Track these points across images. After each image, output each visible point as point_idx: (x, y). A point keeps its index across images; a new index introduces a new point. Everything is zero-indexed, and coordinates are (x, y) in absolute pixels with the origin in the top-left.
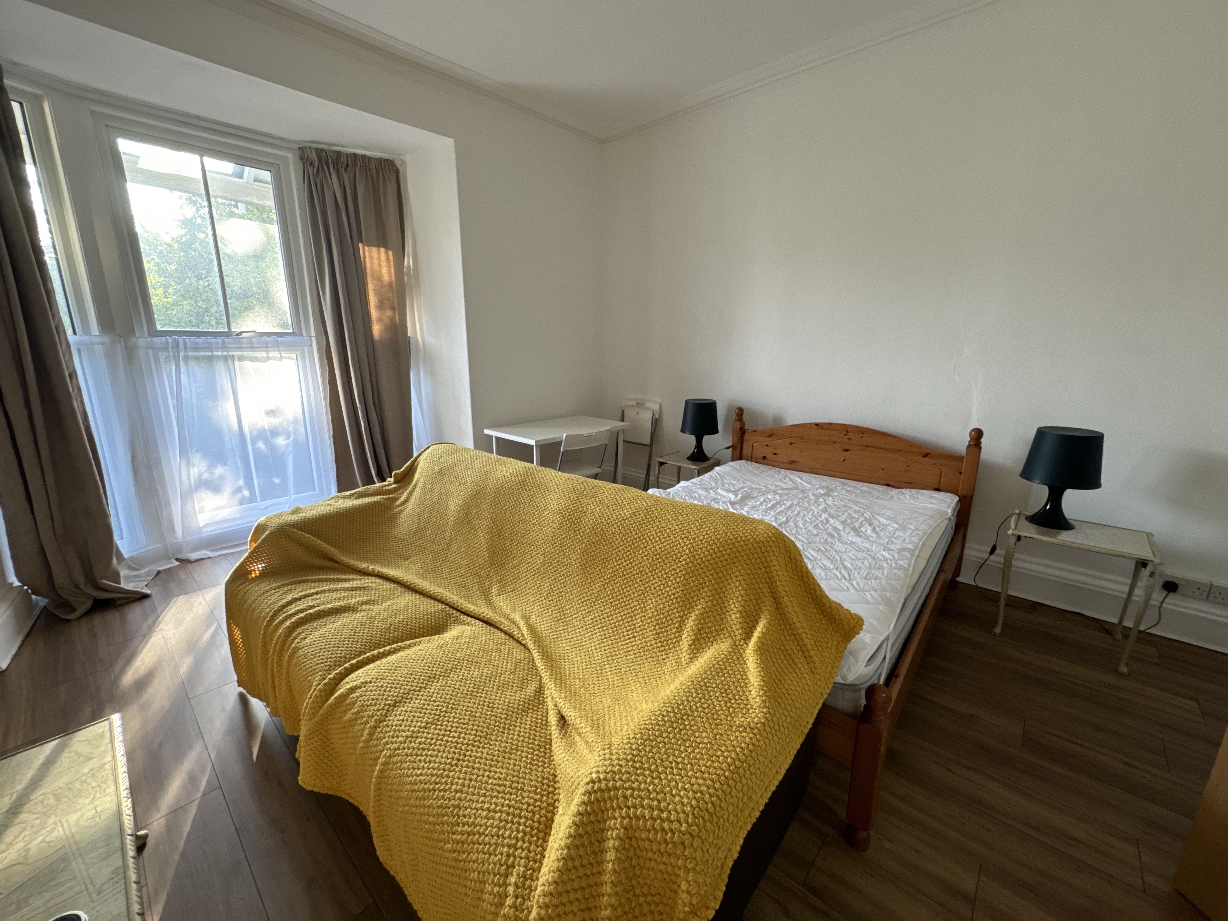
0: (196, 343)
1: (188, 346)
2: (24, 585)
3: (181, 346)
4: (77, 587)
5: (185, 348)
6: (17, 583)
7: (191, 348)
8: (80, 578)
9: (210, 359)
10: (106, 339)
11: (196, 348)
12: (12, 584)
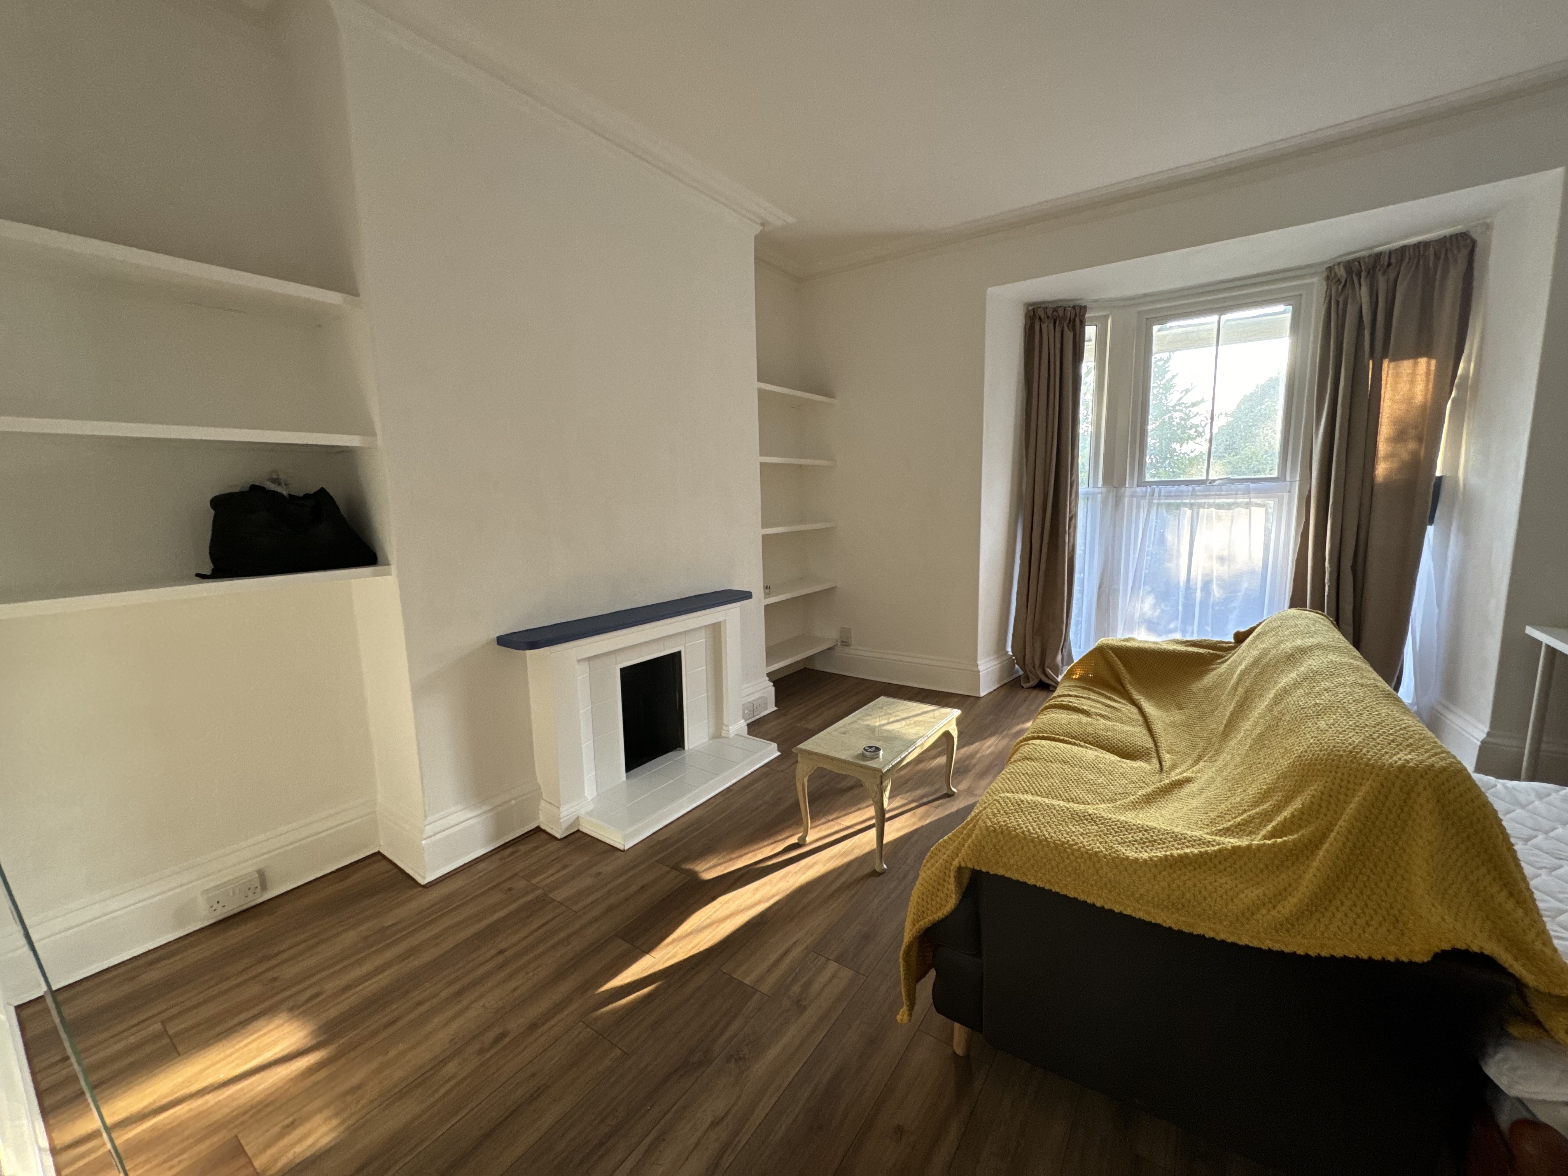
0: (1170, 492)
1: (1162, 494)
2: (1014, 655)
3: (1156, 494)
4: (1034, 667)
5: (1159, 496)
6: (1011, 653)
7: (1165, 496)
8: (1037, 663)
9: (1178, 507)
10: (1104, 490)
11: (1168, 496)
12: (1007, 652)
